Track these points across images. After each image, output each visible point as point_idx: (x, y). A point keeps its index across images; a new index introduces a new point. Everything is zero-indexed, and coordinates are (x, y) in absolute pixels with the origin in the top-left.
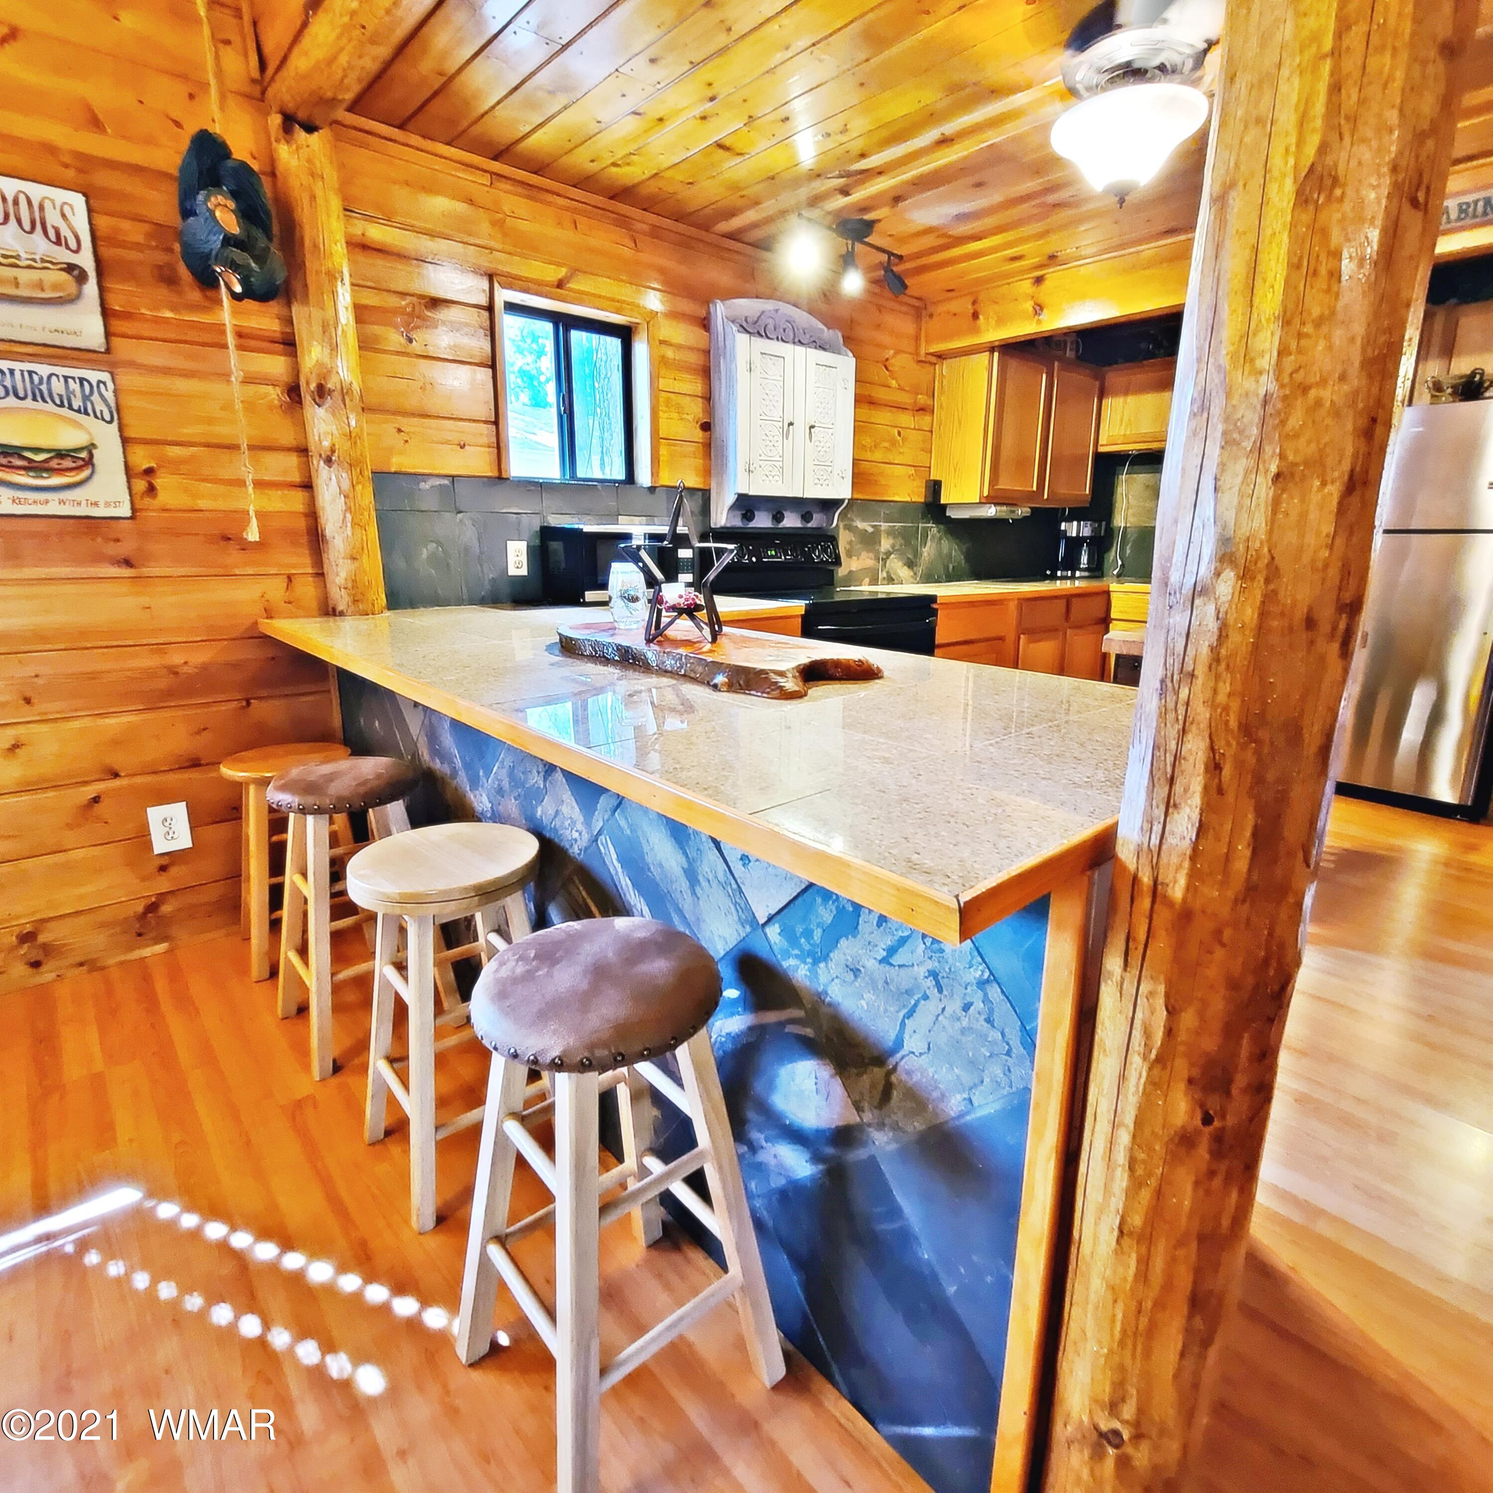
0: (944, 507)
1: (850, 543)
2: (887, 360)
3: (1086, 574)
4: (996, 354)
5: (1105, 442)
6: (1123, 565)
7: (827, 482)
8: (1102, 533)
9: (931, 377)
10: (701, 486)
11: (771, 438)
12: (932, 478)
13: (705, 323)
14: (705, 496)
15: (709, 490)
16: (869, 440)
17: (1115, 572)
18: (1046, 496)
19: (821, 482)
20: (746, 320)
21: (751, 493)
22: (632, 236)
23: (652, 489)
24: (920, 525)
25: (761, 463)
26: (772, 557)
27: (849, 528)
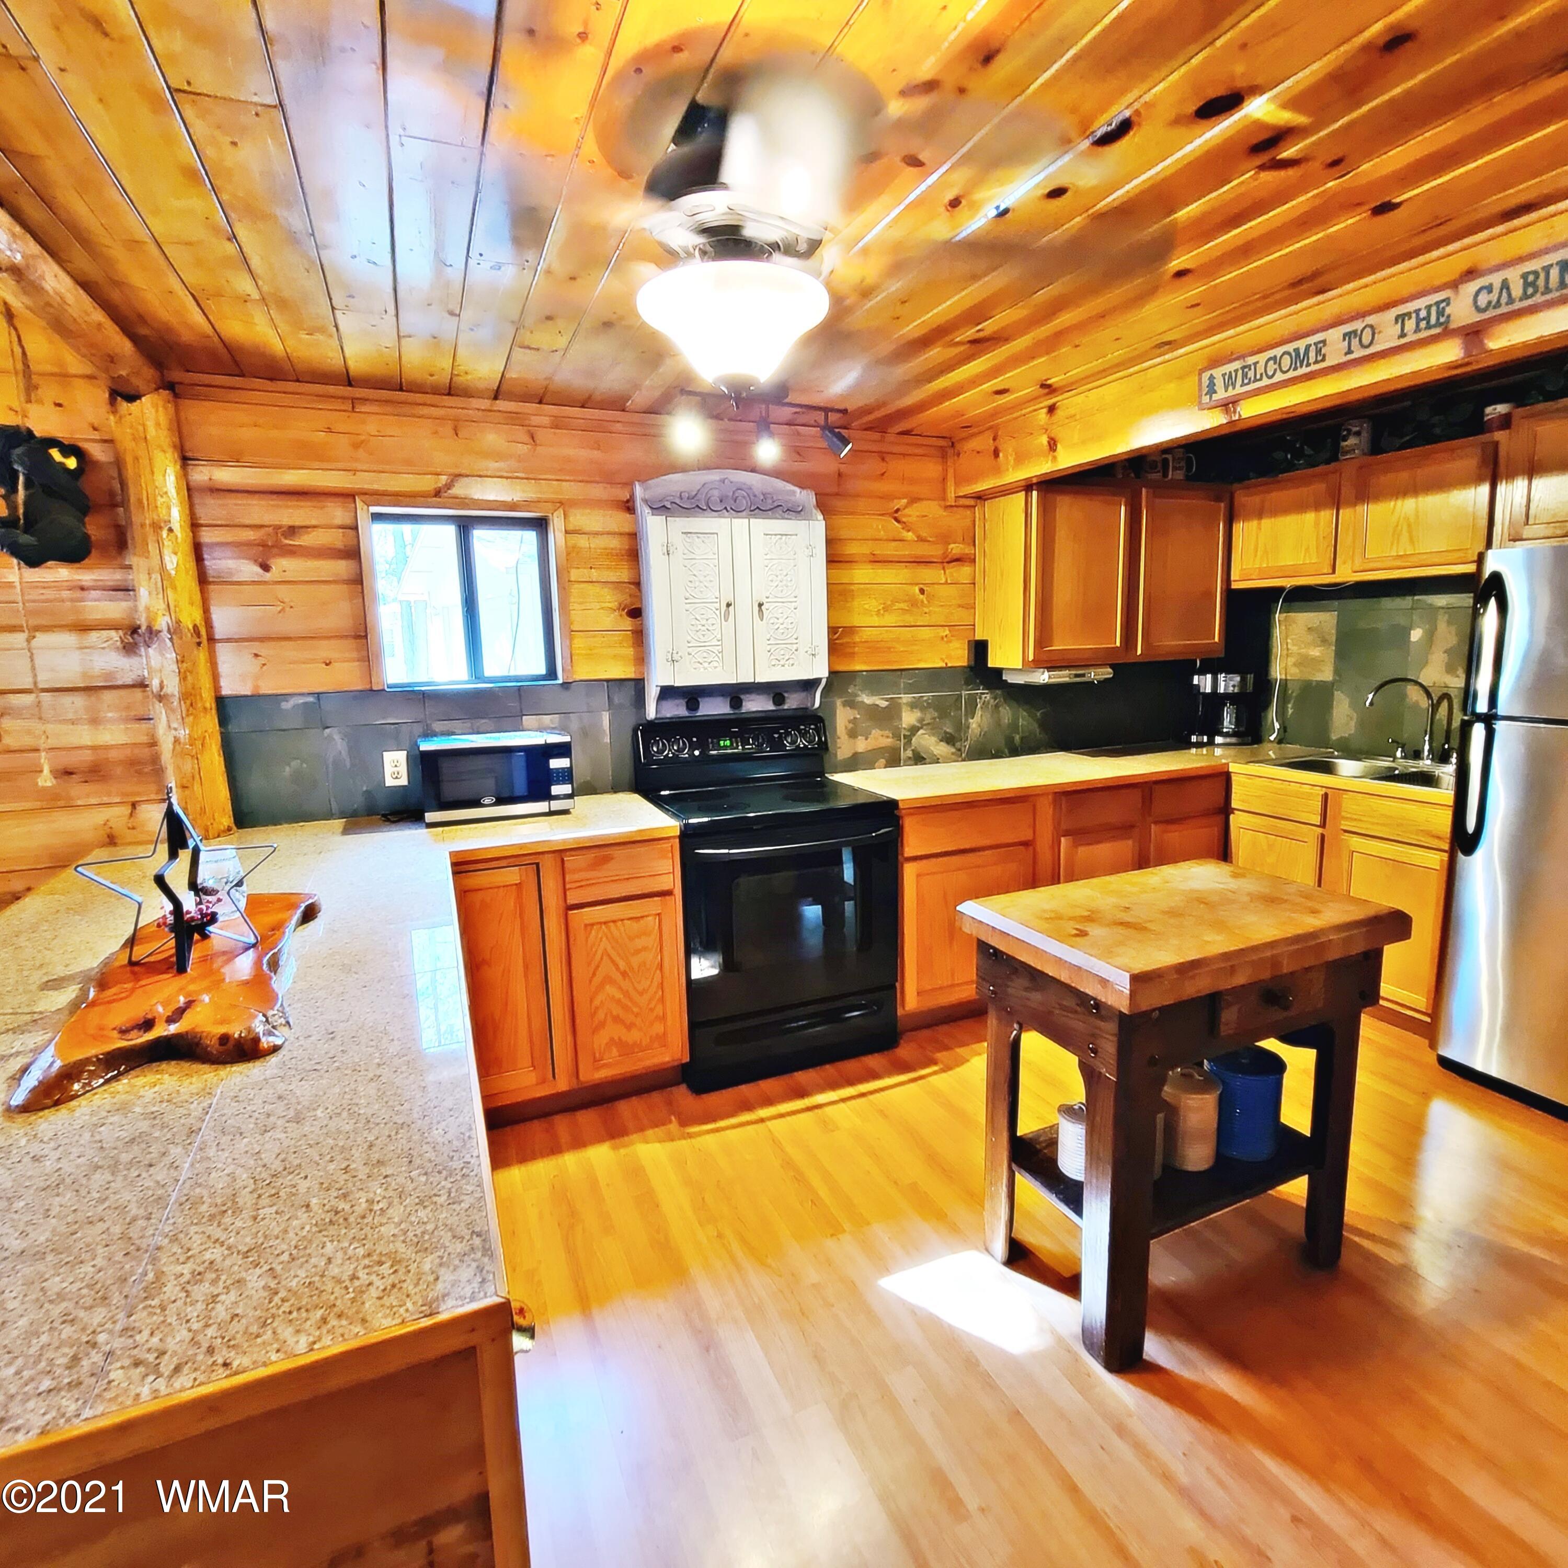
0: (999, 672)
1: (854, 721)
2: (897, 511)
3: (1233, 740)
4: (1035, 493)
5: (1237, 578)
6: (1284, 729)
7: (791, 661)
8: (1250, 688)
9: (968, 522)
10: (632, 676)
11: (704, 622)
12: (977, 638)
13: (629, 507)
14: (638, 685)
15: (643, 680)
16: (874, 603)
17: (1272, 738)
18: (1139, 652)
19: (782, 662)
20: (681, 498)
21: (676, 685)
22: (529, 431)
23: (566, 685)
24: (964, 693)
25: (690, 650)
26: (725, 747)
27: (851, 704)
